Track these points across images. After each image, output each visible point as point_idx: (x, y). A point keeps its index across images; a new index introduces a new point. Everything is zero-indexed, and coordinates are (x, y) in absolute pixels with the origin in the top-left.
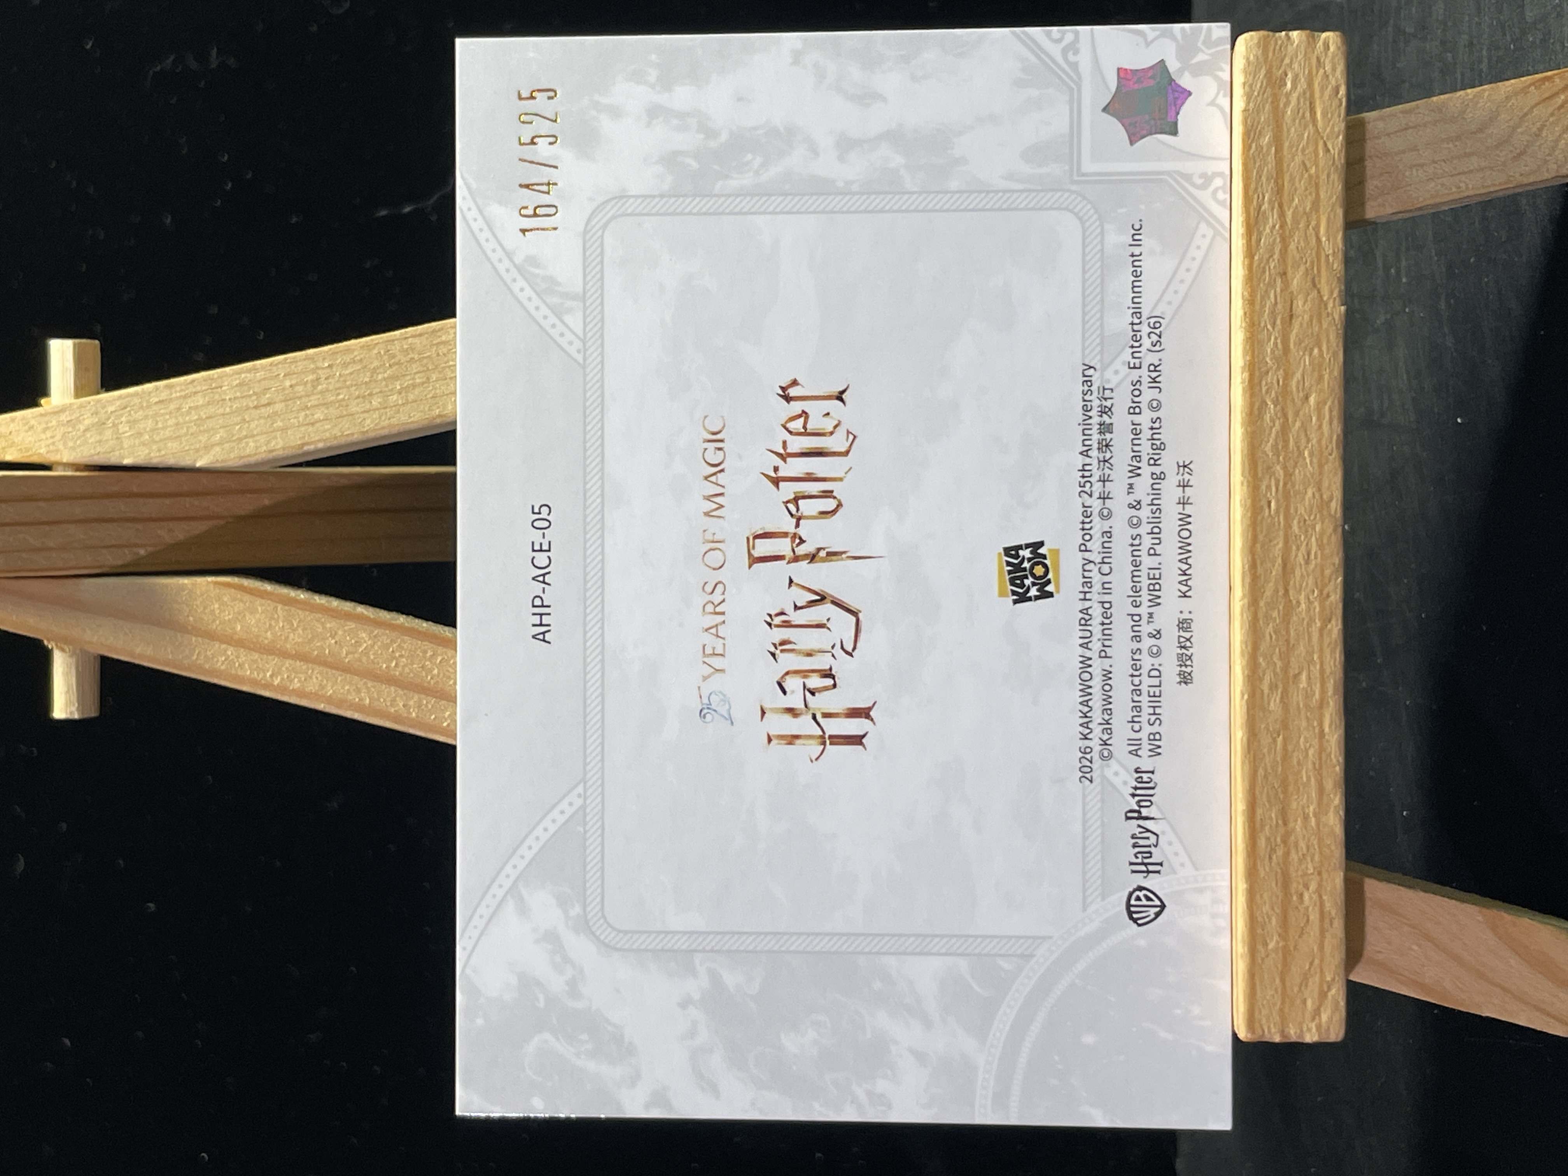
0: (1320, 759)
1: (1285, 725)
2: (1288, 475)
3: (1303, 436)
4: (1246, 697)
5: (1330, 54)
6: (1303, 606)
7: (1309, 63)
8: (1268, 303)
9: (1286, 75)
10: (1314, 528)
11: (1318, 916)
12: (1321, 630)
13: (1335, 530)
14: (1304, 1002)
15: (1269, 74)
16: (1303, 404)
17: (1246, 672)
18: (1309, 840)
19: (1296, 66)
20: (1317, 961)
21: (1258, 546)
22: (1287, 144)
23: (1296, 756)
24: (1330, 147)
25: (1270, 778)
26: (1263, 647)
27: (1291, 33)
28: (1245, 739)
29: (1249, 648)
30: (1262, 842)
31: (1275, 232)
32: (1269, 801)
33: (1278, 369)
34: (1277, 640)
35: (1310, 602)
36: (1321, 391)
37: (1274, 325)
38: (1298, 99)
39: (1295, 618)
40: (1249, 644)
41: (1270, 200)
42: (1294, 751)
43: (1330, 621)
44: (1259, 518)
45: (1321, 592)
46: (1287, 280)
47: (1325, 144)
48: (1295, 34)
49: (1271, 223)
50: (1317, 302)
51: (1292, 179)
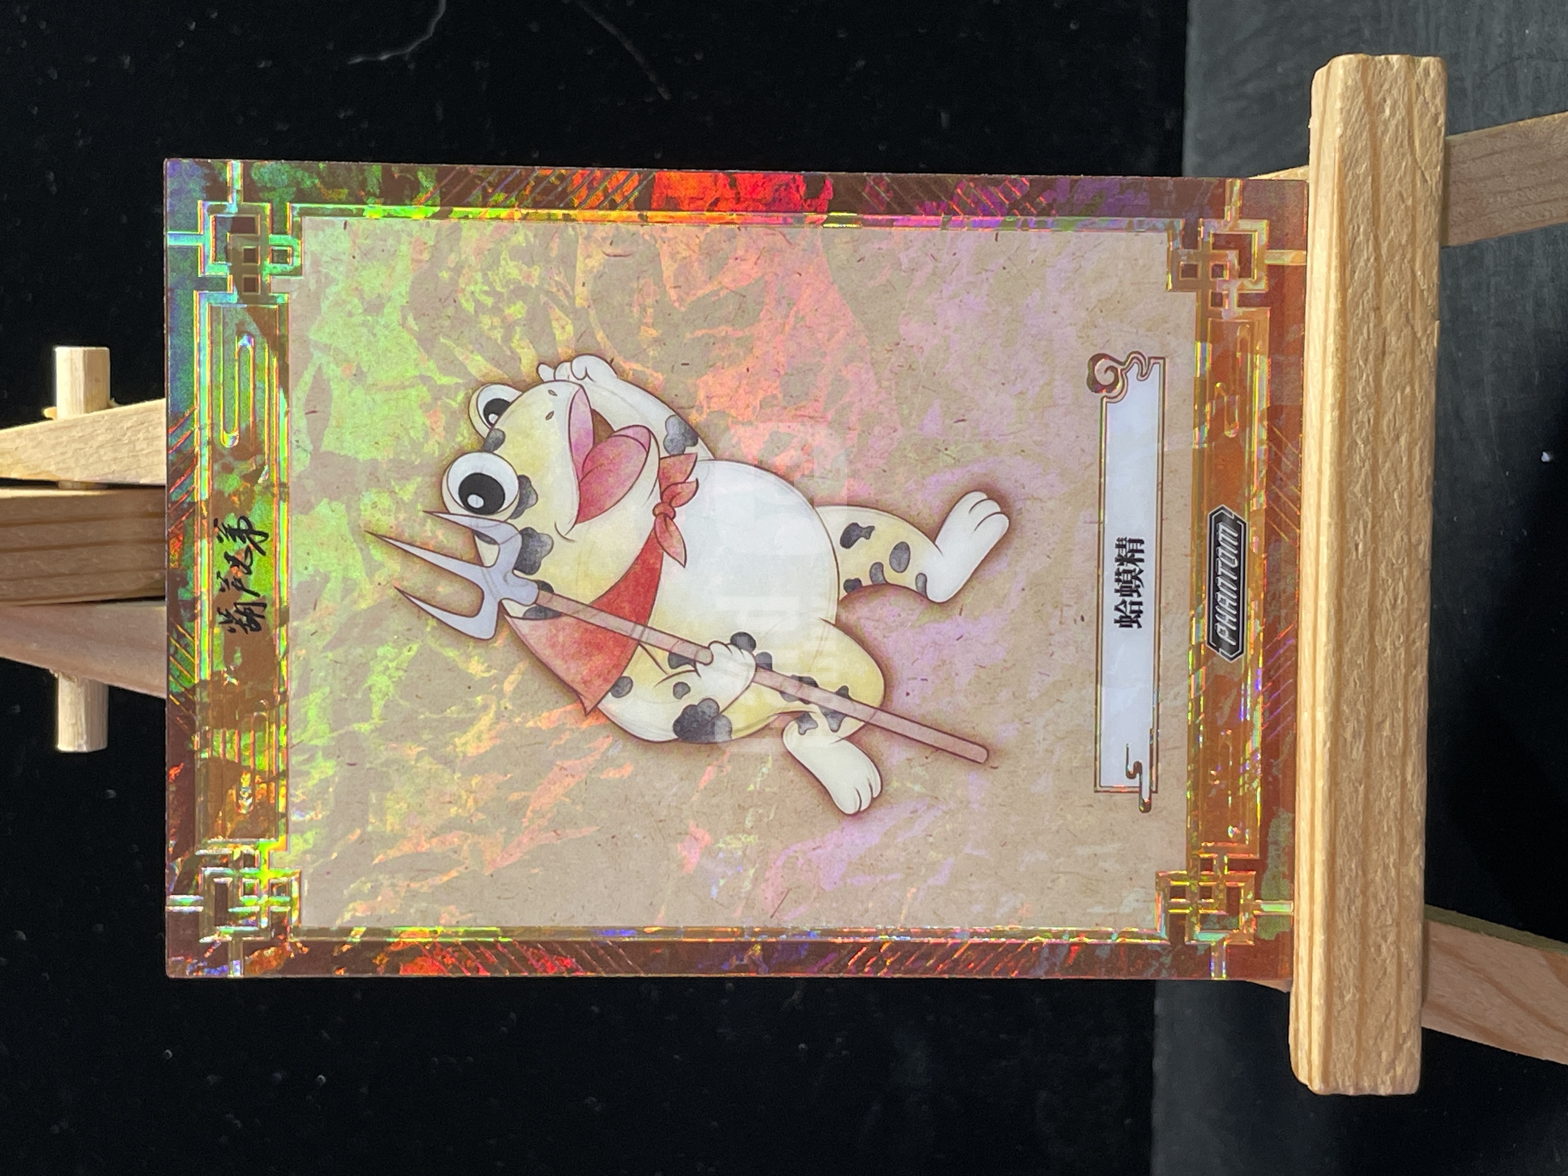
0: (1402, 808)
1: (1367, 774)
2: (1376, 517)
3: (1392, 478)
4: (1328, 745)
5: (1430, 81)
6: (1389, 651)
7: (1410, 90)
8: (1361, 339)
9: (1385, 101)
10: (1401, 572)
11: (1395, 967)
12: (1406, 676)
13: (1422, 574)
14: (1380, 1055)
15: (1368, 99)
16: (1393, 444)
17: (1330, 720)
18: (1388, 891)
19: (1395, 92)
20: (1393, 1014)
21: (1345, 590)
22: (1384, 174)
23: (1379, 805)
24: (1428, 178)
25: (1351, 828)
26: (1348, 693)
27: (1390, 57)
28: (1326, 788)
29: (1333, 695)
30: (1341, 893)
31: (1369, 265)
32: (1349, 852)
33: (1369, 408)
34: (1361, 686)
35: (1396, 649)
36: (1413, 430)
37: (1366, 361)
38: (1397, 126)
39: (1379, 664)
40: (1333, 690)
41: (1365, 233)
42: (1375, 800)
43: (1415, 667)
44: (1347, 561)
45: (1407, 637)
46: (1381, 316)
47: (1423, 175)
48: (1394, 58)
49: (1366, 257)
50: (1410, 339)
51: (1389, 210)
